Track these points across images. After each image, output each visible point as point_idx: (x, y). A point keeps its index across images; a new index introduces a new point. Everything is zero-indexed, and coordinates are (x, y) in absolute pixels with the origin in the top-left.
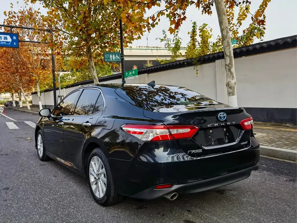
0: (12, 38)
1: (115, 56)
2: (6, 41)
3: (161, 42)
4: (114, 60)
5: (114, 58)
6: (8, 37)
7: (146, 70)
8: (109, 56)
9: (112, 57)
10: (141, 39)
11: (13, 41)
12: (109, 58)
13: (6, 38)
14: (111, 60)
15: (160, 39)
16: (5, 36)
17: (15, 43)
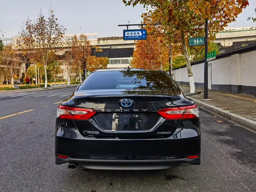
0: (142, 33)
1: (199, 40)
2: (139, 35)
3: (254, 21)
4: (198, 44)
5: (198, 42)
6: (140, 32)
7: (238, 50)
8: (194, 41)
9: (196, 41)
10: (235, 21)
11: (143, 35)
12: (193, 43)
13: (138, 33)
14: (195, 44)
15: (253, 19)
16: (138, 32)
17: (144, 36)
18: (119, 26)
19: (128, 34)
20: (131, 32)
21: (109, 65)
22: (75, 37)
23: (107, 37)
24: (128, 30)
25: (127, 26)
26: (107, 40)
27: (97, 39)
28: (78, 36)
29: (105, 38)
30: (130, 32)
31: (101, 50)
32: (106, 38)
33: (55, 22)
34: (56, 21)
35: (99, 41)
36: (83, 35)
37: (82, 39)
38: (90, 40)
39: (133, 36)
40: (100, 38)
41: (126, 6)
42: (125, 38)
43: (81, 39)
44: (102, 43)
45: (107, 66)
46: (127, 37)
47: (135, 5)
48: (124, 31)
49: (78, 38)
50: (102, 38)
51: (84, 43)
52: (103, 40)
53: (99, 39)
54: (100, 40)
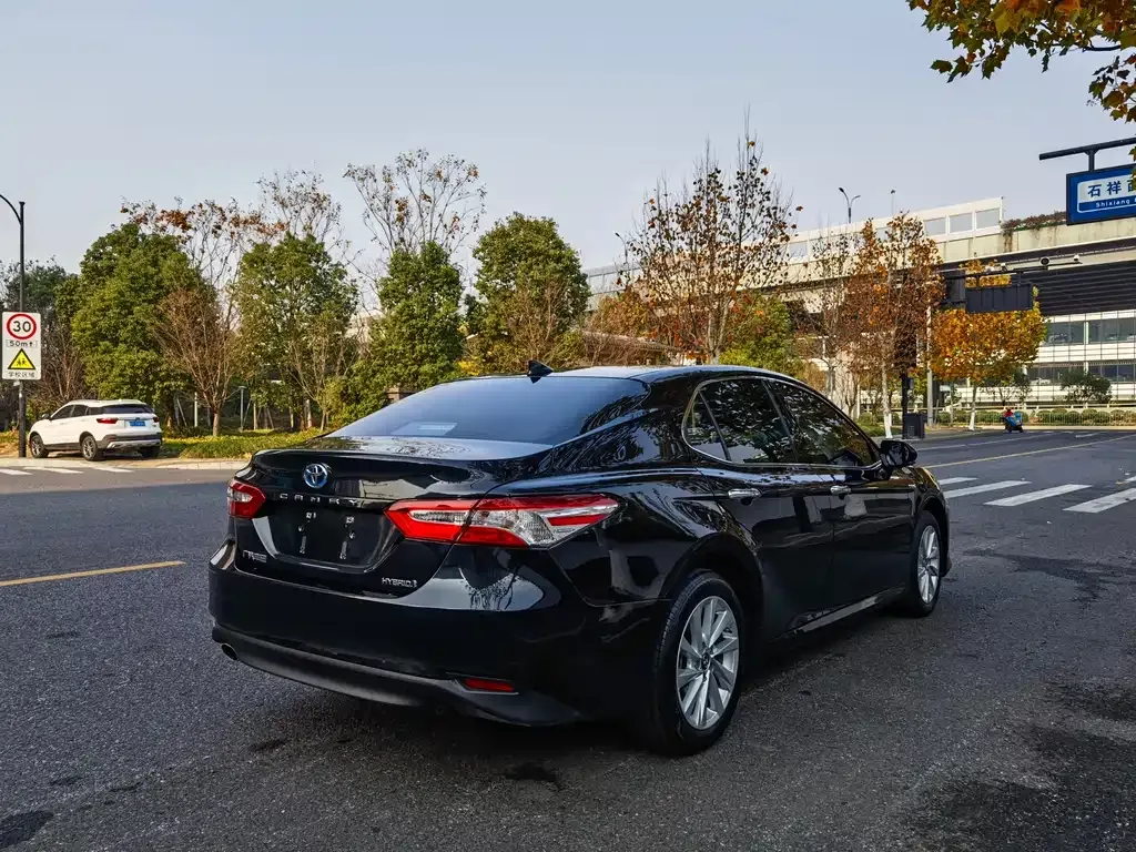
18: (1043, 157)
19: (1094, 190)
20: (1116, 179)
21: (1082, 347)
22: (868, 234)
23: (1053, 213)
24: (1093, 174)
25: (1091, 151)
26: (1055, 225)
27: (998, 229)
28: (880, 225)
29: (1043, 218)
30: (1104, 183)
31: (1005, 280)
32: (1048, 218)
33: (762, 184)
34: (763, 178)
35: (1010, 235)
36: (905, 220)
37: (898, 237)
38: (936, 238)
39: (1125, 199)
40: (1015, 219)
41: (951, 80)
42: (1075, 214)
43: (893, 239)
44: (1024, 242)
45: (1038, 354)
46: (1085, 206)
47: (996, 68)
48: (1073, 181)
49: (881, 235)
50: (1025, 222)
51: (908, 253)
52: (1033, 228)
53: (1010, 228)
54: (1018, 230)
